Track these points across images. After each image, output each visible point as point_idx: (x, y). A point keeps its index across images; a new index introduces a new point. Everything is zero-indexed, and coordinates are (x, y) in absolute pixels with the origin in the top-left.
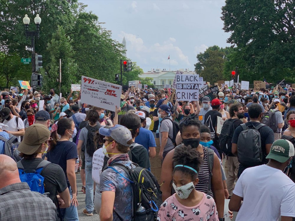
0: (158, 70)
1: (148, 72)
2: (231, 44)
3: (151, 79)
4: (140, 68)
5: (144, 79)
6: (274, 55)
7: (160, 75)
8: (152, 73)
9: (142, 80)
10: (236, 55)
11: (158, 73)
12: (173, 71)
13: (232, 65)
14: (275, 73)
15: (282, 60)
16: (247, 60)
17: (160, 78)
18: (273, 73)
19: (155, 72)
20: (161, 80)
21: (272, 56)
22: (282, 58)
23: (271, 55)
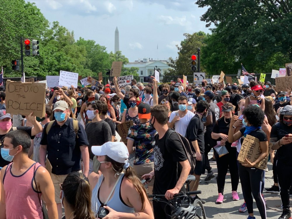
0: (146, 60)
1: (135, 61)
2: (207, 22)
3: (137, 69)
4: (125, 57)
5: (130, 69)
6: (260, 34)
7: (147, 64)
8: (139, 63)
9: (128, 70)
10: (216, 38)
11: (145, 62)
12: (161, 61)
13: (210, 50)
14: (261, 58)
15: (271, 41)
16: (227, 43)
17: (147, 68)
18: (259, 59)
19: (142, 61)
20: (148, 70)
21: (257, 37)
22: (271, 39)
23: (256, 35)
